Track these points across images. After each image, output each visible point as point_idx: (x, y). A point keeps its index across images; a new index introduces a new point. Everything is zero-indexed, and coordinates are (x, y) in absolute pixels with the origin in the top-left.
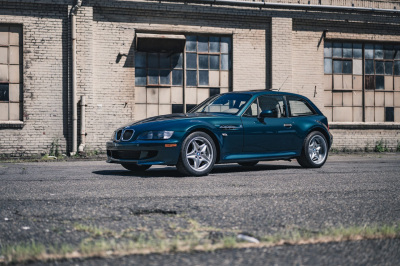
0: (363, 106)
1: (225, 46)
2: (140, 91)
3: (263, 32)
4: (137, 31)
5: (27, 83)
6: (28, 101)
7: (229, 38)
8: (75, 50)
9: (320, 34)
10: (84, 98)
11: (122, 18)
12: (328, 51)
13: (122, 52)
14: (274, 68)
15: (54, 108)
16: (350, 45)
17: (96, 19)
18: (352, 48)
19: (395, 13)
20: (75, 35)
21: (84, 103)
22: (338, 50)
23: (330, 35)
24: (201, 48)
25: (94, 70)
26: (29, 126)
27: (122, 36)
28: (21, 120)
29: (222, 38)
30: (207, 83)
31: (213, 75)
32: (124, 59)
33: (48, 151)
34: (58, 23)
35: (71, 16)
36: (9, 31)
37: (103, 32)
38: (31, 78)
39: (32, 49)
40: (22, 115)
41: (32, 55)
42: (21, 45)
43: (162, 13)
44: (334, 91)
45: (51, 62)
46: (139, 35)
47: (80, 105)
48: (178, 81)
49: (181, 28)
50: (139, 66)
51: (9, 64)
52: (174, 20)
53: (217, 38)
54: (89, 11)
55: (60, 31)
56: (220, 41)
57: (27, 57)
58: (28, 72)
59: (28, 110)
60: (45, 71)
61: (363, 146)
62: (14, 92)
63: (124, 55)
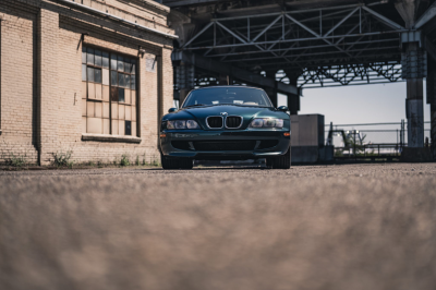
0: (110, 119)
3: (29, 23)
9: (79, 36)
12: (81, 56)
14: (43, 68)
16: (101, 52)
18: (102, 56)
19: (137, 27)
22: (91, 56)
23: (89, 39)
44: (88, 100)
61: (112, 160)
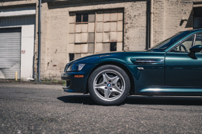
4: (194, 3)
5: (126, 41)
8: (152, 19)
13: (184, 18)
25: (165, 31)
27: (185, 8)
32: (185, 23)
37: (171, 7)
38: (128, 38)
39: (129, 22)
41: (129, 25)
42: (123, 20)
45: (139, 28)
46: (195, 6)
50: (195, 26)
51: (117, 31)
55: (145, 9)
57: (126, 26)
58: (127, 35)
62: (119, 47)
63: (185, 20)
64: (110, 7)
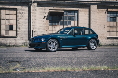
1: (76, 14)
2: (50, 27)
3: (88, 9)
4: (50, 10)
5: (18, 25)
6: (18, 30)
7: (77, 11)
8: (31, 15)
9: (106, 10)
10: (34, 29)
11: (45, 6)
12: (109, 15)
13: (45, 16)
14: (91, 20)
15: (25, 32)
16: (116, 13)
17: (37, 6)
18: (116, 14)
20: (31, 11)
21: (34, 30)
22: (112, 14)
23: (109, 10)
24: (69, 14)
25: (37, 21)
26: (18, 37)
27: (45, 11)
28: (16, 35)
29: (75, 11)
30: (71, 25)
31: (72, 22)
32: (46, 18)
33: (24, 44)
34: (27, 8)
35: (30, 6)
36: (13, 10)
37: (40, 10)
39: (19, 15)
40: (17, 34)
41: (19, 17)
42: (16, 14)
43: (57, 4)
44: (110, 27)
45: (25, 19)
46: (50, 11)
47: (33, 31)
48: (62, 24)
49: (63, 8)
50: (50, 19)
51: (13, 19)
52: (61, 6)
53: (74, 11)
54: (36, 4)
55: (27, 10)
56: (75, 12)
57: (18, 18)
58: (18, 22)
59: (18, 33)
60: (23, 22)
62: (14, 27)
63: (46, 17)
64: (9, 7)
